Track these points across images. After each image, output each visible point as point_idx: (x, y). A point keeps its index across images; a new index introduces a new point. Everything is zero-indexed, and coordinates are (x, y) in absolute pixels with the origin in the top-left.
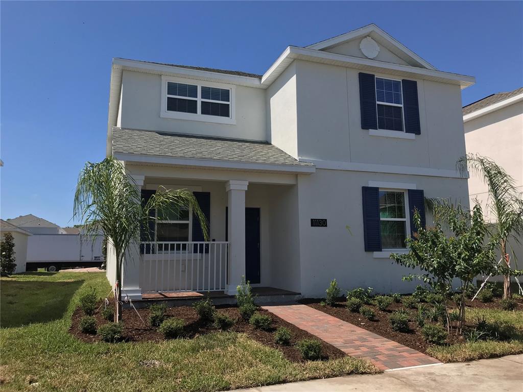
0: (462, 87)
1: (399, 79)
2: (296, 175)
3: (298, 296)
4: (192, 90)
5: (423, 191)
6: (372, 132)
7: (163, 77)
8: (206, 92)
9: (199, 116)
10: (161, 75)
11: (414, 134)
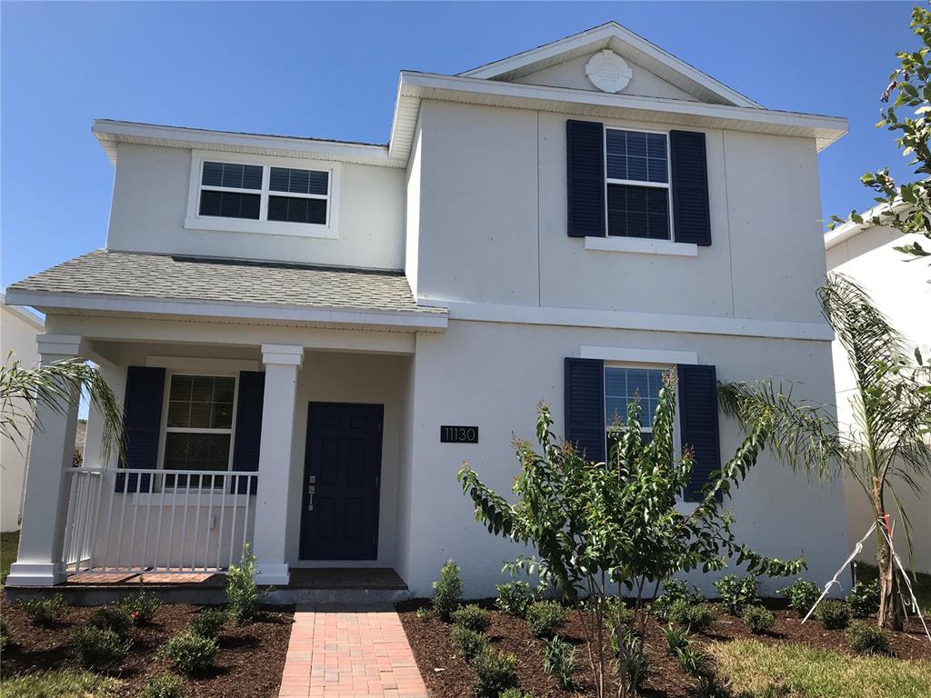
0: (821, 144)
1: (664, 131)
2: (414, 333)
3: (400, 592)
4: (253, 176)
5: (714, 367)
6: (591, 242)
7: (194, 152)
8: (280, 178)
9: (263, 224)
10: (191, 150)
11: (696, 245)
